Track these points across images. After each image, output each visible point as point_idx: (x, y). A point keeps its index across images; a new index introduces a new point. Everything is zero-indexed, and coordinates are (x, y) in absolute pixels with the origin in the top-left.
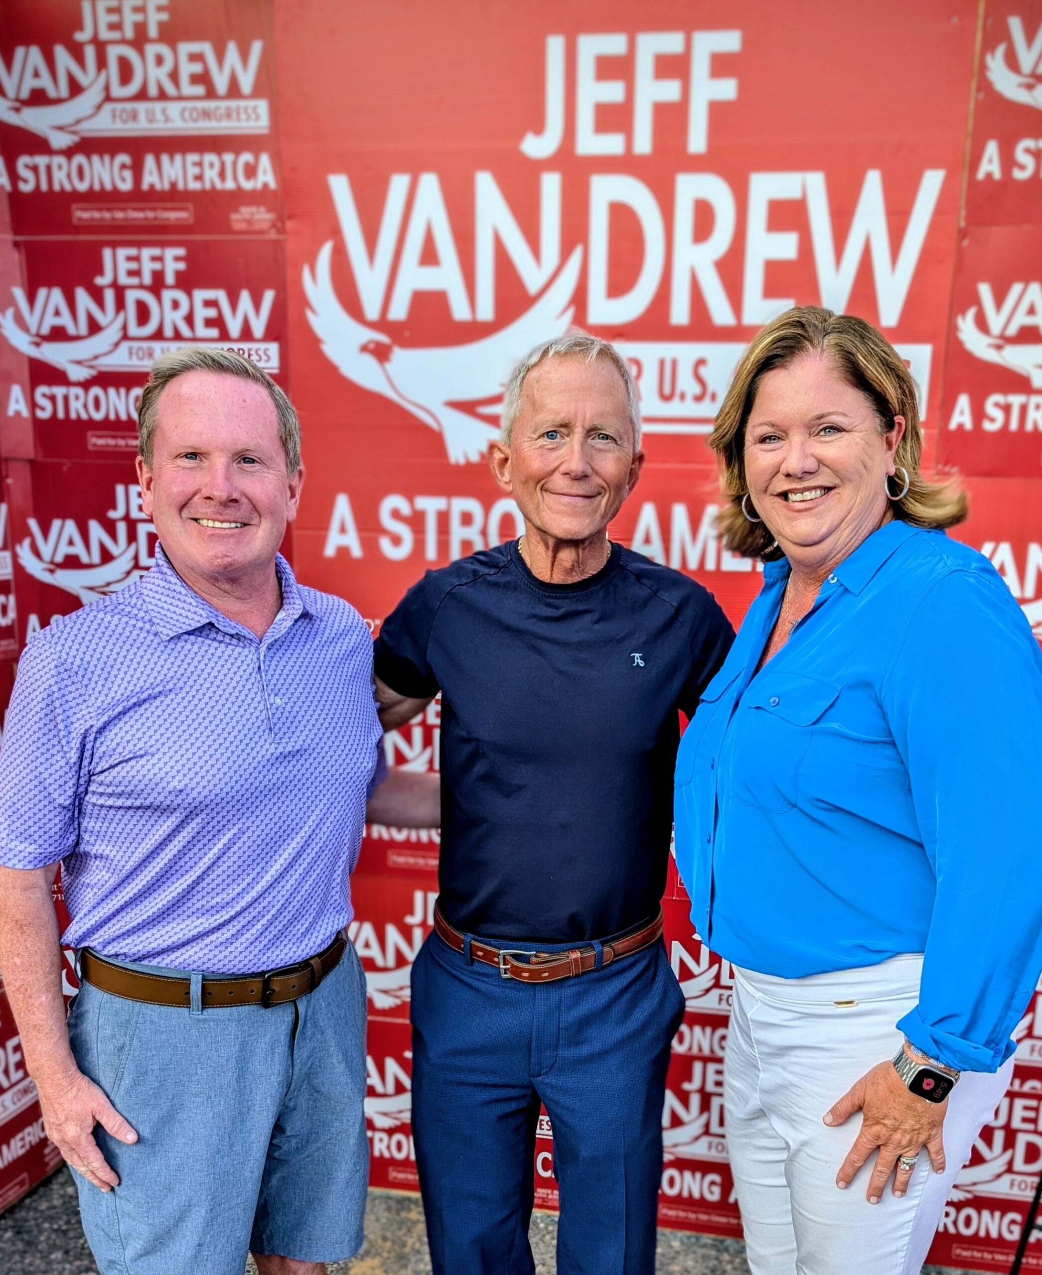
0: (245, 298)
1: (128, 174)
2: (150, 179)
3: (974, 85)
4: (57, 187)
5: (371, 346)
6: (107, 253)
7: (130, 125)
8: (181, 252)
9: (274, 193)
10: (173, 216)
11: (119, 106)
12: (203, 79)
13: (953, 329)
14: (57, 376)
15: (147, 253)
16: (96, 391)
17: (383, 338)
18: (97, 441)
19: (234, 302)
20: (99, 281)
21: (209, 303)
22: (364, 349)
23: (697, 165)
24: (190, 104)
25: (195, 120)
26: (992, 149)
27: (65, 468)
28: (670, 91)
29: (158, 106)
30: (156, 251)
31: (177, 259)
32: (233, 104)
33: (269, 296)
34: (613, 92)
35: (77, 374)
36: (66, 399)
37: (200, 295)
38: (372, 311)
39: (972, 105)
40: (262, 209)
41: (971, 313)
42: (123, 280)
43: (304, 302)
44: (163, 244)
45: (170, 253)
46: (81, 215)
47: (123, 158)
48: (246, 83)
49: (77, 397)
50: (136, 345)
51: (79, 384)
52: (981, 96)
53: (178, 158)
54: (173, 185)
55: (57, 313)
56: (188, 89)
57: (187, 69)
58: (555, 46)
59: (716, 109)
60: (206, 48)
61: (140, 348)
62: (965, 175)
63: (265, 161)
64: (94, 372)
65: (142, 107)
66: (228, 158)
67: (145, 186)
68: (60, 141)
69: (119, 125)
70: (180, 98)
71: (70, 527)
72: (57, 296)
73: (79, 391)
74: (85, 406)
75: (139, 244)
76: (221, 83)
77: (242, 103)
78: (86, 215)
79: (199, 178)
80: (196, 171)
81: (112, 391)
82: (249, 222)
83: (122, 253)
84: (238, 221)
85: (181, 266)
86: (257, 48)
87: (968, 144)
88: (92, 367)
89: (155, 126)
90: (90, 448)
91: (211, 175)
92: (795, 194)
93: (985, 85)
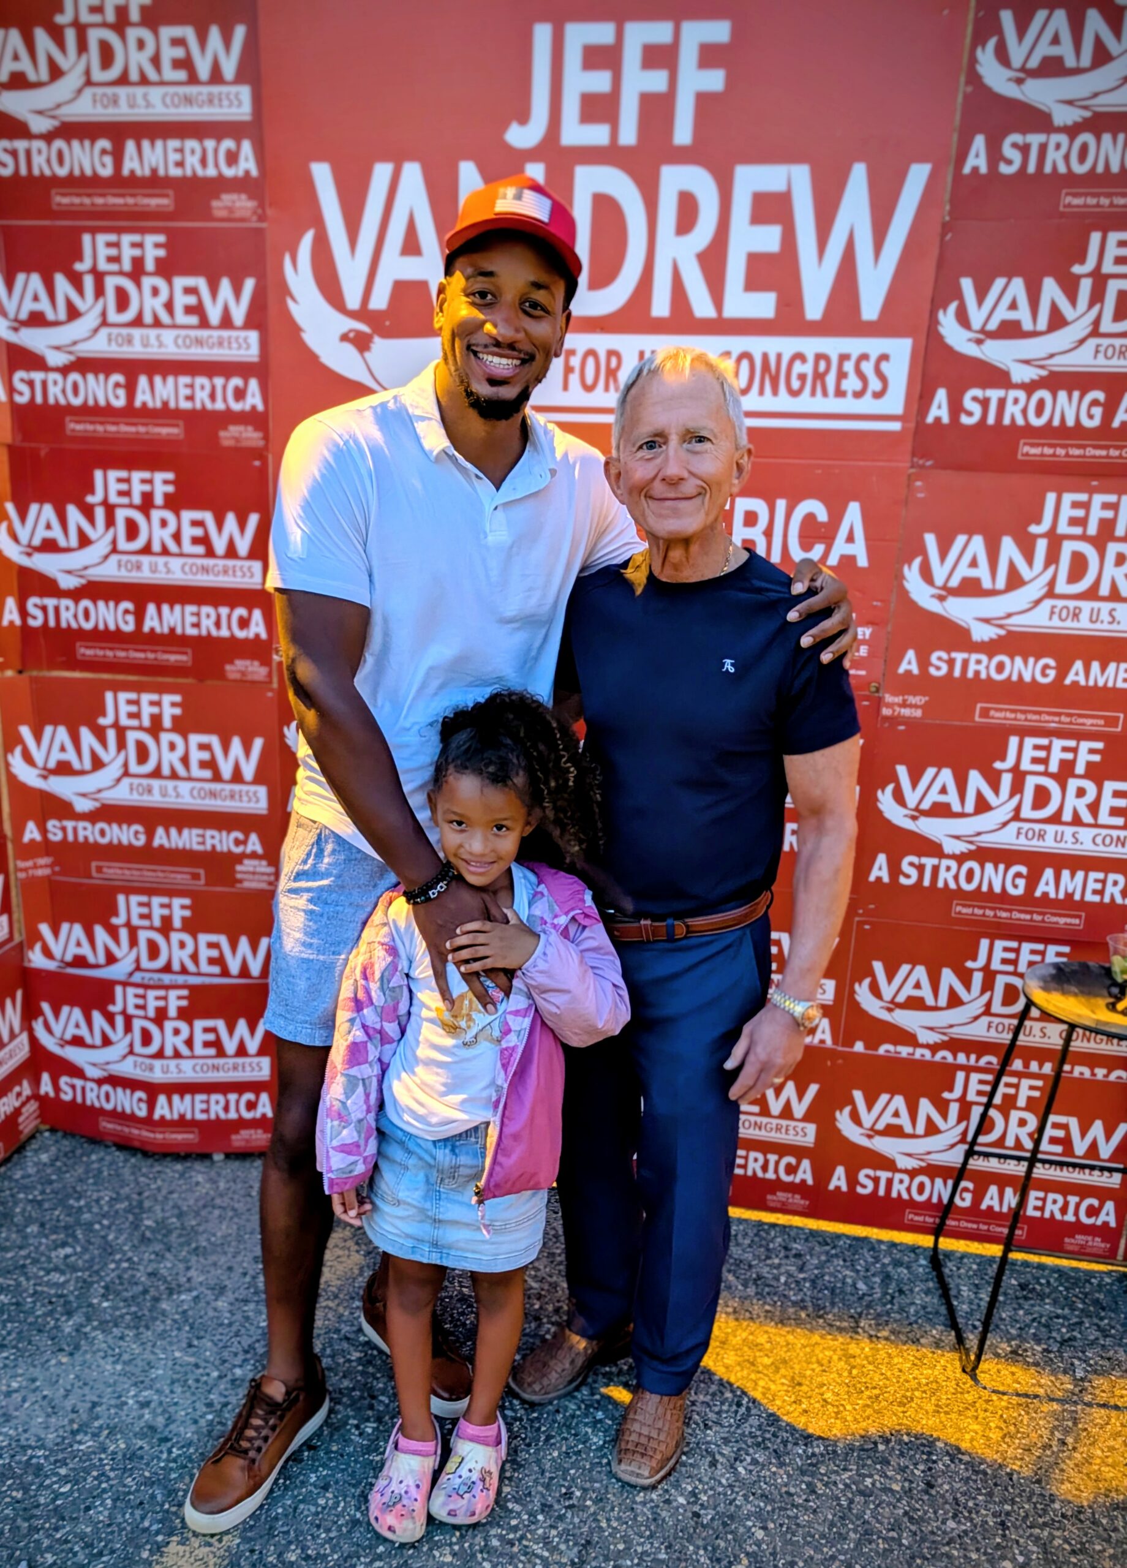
0: (225, 285)
1: (108, 160)
2: (131, 164)
3: (963, 79)
4: (36, 172)
5: (352, 335)
6: (87, 239)
7: (111, 110)
8: (161, 238)
9: (256, 180)
10: (154, 202)
11: (100, 91)
12: (185, 64)
13: (934, 322)
14: (36, 362)
15: (127, 239)
16: (74, 376)
17: (364, 328)
18: (75, 427)
19: (214, 290)
20: (79, 267)
21: (189, 291)
22: (344, 338)
23: (682, 156)
24: (171, 90)
25: (177, 106)
26: (979, 142)
27: (43, 453)
28: (656, 81)
29: (139, 91)
30: (136, 238)
31: (157, 246)
32: (215, 89)
33: (249, 284)
34: (600, 82)
35: (56, 359)
36: (44, 384)
37: (180, 282)
38: (353, 300)
39: (960, 99)
40: (244, 197)
41: (953, 307)
42: (103, 266)
43: (284, 291)
44: (143, 231)
45: (150, 240)
46: (61, 200)
47: (104, 143)
48: (229, 69)
49: (55, 383)
50: (115, 331)
51: (57, 369)
52: (970, 89)
53: (159, 144)
54: (154, 171)
55: (36, 298)
56: (169, 74)
57: (170, 53)
58: (542, 34)
59: (703, 99)
60: (188, 33)
61: (119, 335)
62: (951, 169)
63: (247, 147)
64: (72, 358)
65: (122, 91)
66: (210, 144)
67: (126, 172)
68: (39, 125)
69: (100, 110)
70: (162, 83)
71: (48, 511)
72: (36, 281)
73: (57, 376)
74: (64, 391)
75: (119, 231)
76: (203, 69)
77: (224, 89)
78: (65, 200)
79: (180, 164)
80: (177, 157)
81: (90, 377)
82: (230, 210)
83: (102, 239)
84: (220, 208)
85: (161, 253)
86: (240, 32)
87: (955, 137)
88: (70, 353)
89: (136, 111)
90: (68, 433)
91: (192, 162)
92: (779, 186)
93: (974, 78)
